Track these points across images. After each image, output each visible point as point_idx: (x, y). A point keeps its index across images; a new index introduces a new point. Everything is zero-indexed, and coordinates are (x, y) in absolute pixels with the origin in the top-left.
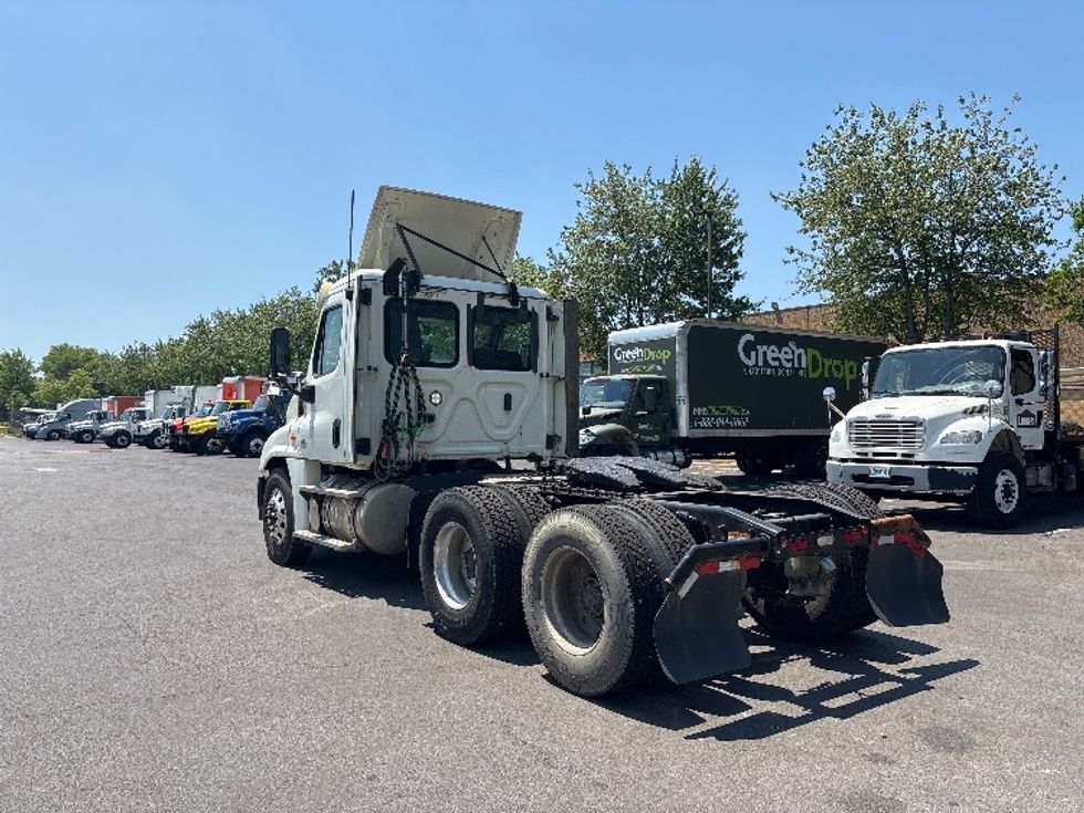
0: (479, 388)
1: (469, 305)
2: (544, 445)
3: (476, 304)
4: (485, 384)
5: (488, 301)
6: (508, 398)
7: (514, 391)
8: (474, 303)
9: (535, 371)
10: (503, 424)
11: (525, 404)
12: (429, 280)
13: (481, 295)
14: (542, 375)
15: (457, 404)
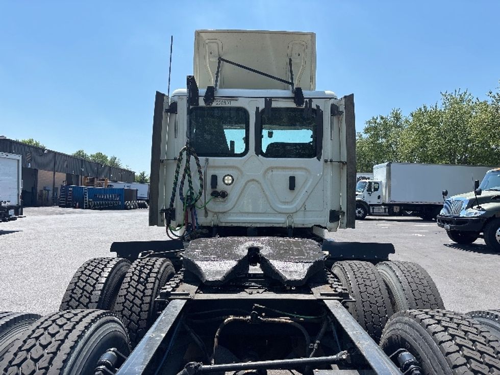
0: (266, 172)
1: (258, 108)
2: (328, 218)
3: (264, 107)
4: (272, 169)
5: (275, 104)
6: (292, 180)
7: (300, 176)
8: (262, 107)
9: (319, 159)
10: (287, 201)
11: (309, 185)
12: (222, 92)
13: (268, 101)
14: (326, 161)
15: (246, 184)
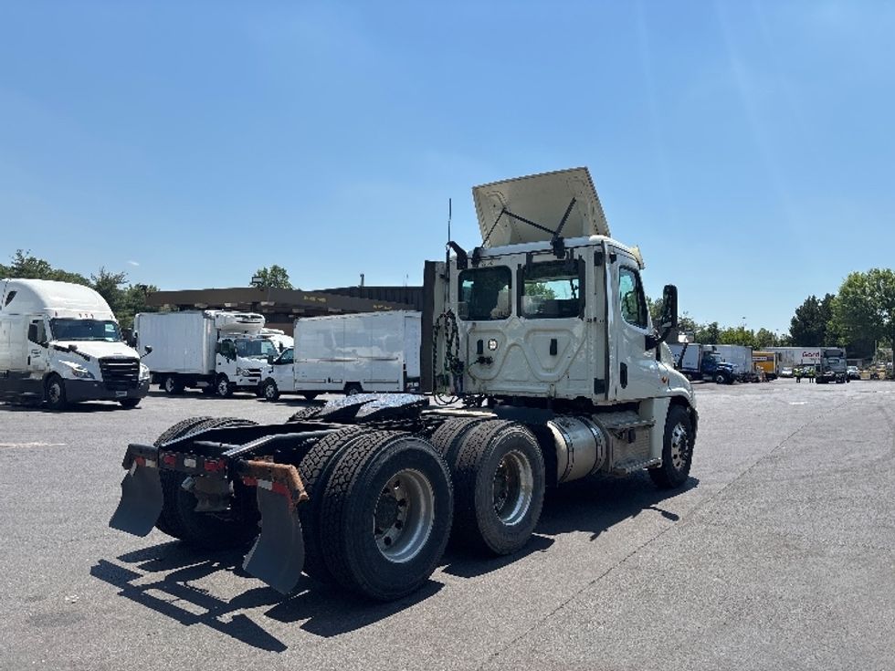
0: (528, 335)
1: (519, 265)
2: (593, 388)
3: (525, 263)
4: (534, 331)
5: (536, 259)
6: (554, 342)
7: (559, 337)
8: (523, 262)
9: (582, 318)
10: (550, 367)
11: (571, 349)
12: (489, 252)
13: (530, 256)
14: (589, 320)
15: (509, 349)
